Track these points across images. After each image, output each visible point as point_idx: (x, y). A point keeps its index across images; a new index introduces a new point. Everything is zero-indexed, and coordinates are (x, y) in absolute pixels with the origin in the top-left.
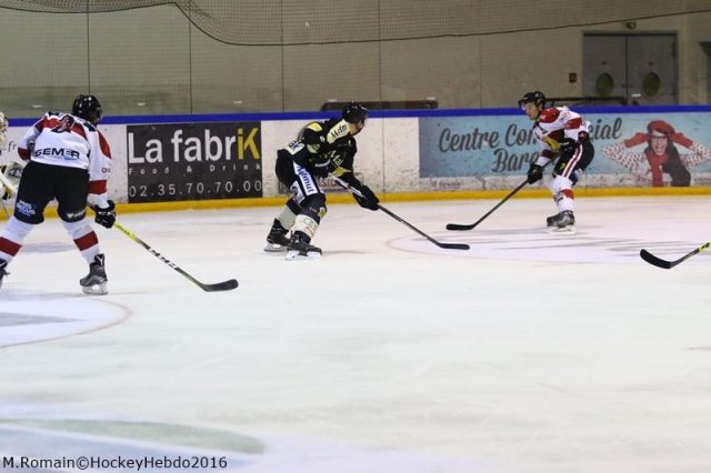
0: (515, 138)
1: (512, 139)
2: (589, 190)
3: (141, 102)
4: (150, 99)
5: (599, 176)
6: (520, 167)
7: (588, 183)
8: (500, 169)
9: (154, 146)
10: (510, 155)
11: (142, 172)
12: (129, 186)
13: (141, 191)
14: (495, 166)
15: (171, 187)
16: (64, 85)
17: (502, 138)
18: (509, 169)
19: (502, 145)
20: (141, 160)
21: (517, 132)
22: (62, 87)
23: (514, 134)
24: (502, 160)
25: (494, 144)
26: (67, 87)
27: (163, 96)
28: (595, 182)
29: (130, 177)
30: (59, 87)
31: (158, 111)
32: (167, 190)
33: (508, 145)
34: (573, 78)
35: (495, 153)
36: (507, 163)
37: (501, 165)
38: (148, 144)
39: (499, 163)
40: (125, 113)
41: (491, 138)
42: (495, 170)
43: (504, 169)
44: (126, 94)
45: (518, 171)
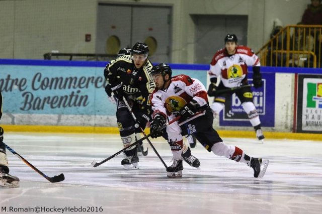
0: (39, 84)
1: (37, 84)
2: (97, 128)
5: (106, 117)
6: (42, 108)
7: (97, 122)
8: (26, 109)
10: (35, 98)
14: (22, 106)
17: (29, 84)
18: (34, 109)
19: (29, 89)
21: (42, 79)
23: (39, 80)
24: (29, 101)
25: (22, 88)
28: (102, 122)
33: (34, 89)
34: (88, 38)
35: (23, 95)
36: (32, 103)
37: (28, 105)
39: (26, 103)
41: (21, 84)
42: (22, 109)
43: (29, 108)
45: (41, 110)
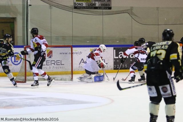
3: (118, 41)
4: (120, 40)
9: (121, 53)
11: (118, 61)
12: (114, 65)
13: (117, 67)
15: (126, 65)
16: (96, 36)
20: (117, 57)
22: (95, 36)
26: (97, 36)
27: (124, 39)
29: (114, 62)
30: (94, 36)
31: (122, 44)
32: (125, 66)
38: (120, 53)
40: (113, 44)
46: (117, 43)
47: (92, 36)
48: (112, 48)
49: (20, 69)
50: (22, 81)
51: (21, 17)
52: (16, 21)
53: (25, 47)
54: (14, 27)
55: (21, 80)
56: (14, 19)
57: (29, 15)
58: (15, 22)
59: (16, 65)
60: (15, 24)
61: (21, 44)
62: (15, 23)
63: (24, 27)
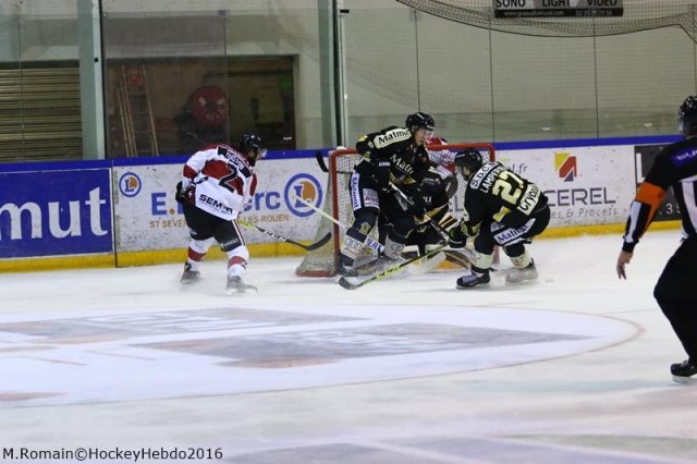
3: (648, 122)
4: (657, 119)
22: (571, 110)
26: (576, 110)
27: (668, 117)
30: (568, 110)
31: (664, 131)
32: (675, 209)
40: (632, 134)
44: (634, 115)
46: (648, 129)
47: (561, 110)
48: (631, 148)
49: (316, 230)
50: (325, 269)
51: (316, 53)
52: (298, 69)
53: (331, 153)
54: (292, 88)
55: (323, 266)
56: (292, 60)
57: (343, 45)
58: (295, 69)
59: (302, 215)
60: (295, 77)
61: (319, 146)
62: (294, 73)
63: (328, 85)
